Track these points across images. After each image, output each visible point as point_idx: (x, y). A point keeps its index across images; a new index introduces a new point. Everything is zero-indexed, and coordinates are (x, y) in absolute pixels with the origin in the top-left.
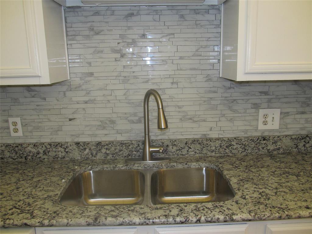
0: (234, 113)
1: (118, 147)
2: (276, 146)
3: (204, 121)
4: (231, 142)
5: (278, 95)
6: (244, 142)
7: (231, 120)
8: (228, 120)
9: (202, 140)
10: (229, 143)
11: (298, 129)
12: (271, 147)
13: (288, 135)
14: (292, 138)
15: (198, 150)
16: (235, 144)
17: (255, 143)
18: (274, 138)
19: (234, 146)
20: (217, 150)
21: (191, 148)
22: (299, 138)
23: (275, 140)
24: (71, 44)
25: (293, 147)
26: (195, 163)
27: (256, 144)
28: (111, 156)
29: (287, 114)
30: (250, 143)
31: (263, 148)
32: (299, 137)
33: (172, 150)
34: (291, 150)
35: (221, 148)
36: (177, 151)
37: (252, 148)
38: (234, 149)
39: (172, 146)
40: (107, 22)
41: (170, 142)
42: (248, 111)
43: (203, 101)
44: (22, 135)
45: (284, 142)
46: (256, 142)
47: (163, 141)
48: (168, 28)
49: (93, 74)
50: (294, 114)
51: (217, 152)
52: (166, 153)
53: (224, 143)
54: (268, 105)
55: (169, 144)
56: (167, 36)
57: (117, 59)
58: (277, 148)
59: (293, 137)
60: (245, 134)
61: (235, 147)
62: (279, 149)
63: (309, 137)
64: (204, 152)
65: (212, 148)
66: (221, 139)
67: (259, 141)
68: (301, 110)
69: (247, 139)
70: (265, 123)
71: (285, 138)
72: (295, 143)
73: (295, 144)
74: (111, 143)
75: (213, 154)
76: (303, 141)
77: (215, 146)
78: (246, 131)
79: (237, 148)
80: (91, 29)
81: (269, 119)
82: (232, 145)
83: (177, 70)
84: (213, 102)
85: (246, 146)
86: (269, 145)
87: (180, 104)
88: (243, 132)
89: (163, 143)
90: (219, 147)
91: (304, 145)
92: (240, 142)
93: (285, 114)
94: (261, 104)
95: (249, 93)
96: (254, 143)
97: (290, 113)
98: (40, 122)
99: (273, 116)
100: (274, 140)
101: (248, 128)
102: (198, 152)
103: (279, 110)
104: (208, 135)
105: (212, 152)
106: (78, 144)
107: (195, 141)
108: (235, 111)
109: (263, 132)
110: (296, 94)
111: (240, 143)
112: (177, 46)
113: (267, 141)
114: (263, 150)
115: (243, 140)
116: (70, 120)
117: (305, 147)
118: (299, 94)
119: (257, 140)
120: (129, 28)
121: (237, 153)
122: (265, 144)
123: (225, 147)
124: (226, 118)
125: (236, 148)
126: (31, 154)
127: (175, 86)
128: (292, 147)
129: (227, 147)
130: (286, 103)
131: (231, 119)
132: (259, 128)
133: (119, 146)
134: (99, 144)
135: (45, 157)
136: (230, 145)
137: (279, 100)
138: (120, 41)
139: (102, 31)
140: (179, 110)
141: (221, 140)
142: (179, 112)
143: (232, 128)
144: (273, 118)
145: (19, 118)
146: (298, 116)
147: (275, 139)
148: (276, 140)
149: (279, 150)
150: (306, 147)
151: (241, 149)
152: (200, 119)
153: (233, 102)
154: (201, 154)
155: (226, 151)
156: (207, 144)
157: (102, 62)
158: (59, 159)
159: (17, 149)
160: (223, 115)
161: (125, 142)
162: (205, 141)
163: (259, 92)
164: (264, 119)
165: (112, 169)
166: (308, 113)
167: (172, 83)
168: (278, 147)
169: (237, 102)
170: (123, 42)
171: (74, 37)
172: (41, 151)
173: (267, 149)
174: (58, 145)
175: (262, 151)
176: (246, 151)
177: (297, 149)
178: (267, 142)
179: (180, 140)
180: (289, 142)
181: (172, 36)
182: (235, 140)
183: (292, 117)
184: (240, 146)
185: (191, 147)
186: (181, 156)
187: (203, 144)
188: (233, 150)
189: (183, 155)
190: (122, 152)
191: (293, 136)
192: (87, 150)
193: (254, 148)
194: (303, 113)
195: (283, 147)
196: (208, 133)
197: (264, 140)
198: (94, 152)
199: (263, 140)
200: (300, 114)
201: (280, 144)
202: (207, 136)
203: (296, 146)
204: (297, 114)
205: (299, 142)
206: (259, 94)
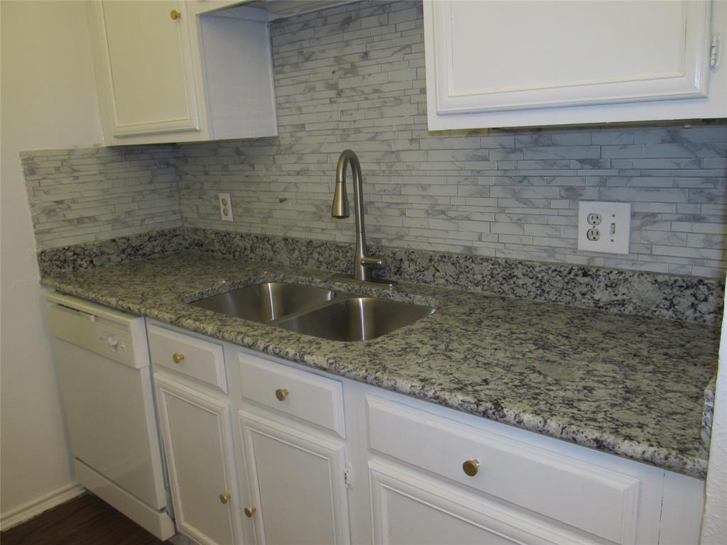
0: (525, 206)
1: (333, 252)
2: (616, 295)
3: (467, 219)
4: (513, 268)
5: (625, 170)
6: (539, 273)
7: (519, 222)
8: (514, 221)
9: (458, 257)
10: (508, 270)
11: (685, 262)
12: (603, 296)
13: (648, 273)
14: (656, 281)
15: (451, 276)
16: (520, 275)
17: (563, 279)
18: (608, 274)
19: (518, 278)
20: (486, 282)
21: (438, 271)
22: (677, 284)
23: (612, 279)
24: (278, 80)
25: (662, 306)
26: (419, 297)
27: (567, 283)
28: (325, 266)
29: (652, 218)
30: (553, 277)
31: (584, 294)
32: (676, 281)
33: (409, 269)
34: (655, 311)
35: (494, 279)
36: (416, 272)
37: (557, 289)
38: (518, 286)
39: (408, 262)
40: (318, 39)
41: (405, 253)
42: (554, 204)
43: (464, 178)
44: (232, 220)
45: (636, 287)
46: (566, 276)
47: (395, 250)
48: (402, 36)
49: (304, 127)
50: (671, 221)
51: (486, 288)
52: (400, 275)
53: (499, 270)
54: (600, 194)
55: (405, 257)
56: (399, 51)
57: (333, 100)
58: (617, 301)
59: (660, 279)
60: (549, 256)
61: (520, 282)
62: (623, 303)
63: (706, 285)
64: (462, 283)
65: (475, 277)
66: (491, 260)
67: (572, 276)
68: (690, 209)
69: (546, 267)
70: (593, 235)
71: (639, 278)
72: (665, 295)
73: (665, 299)
74: (324, 244)
75: (478, 290)
76: (688, 292)
77: (482, 274)
78: (552, 250)
79: (526, 284)
80: (300, 53)
81: (604, 228)
82: (514, 276)
83: (419, 115)
84: (481, 181)
85: (545, 283)
86: (598, 291)
87: (425, 181)
88: (545, 251)
89: (394, 254)
90: (490, 277)
91: (693, 305)
92: (530, 272)
93: (646, 218)
94: (583, 190)
95: (555, 163)
96: (560, 278)
97: (659, 217)
98: (249, 202)
99: (613, 220)
100: (610, 279)
101: (555, 243)
102: (451, 280)
103: (628, 205)
104: (476, 248)
105: (477, 284)
106: (285, 239)
107: (445, 257)
108: (526, 202)
109: (593, 258)
110: (676, 167)
111: (531, 275)
112: (417, 68)
113: (593, 278)
114: (584, 300)
115: (537, 269)
116: (281, 201)
117: (695, 309)
118: (682, 167)
119: (569, 273)
120: (347, 43)
121: (525, 297)
122: (587, 285)
123: (501, 279)
124: (509, 217)
125: (523, 285)
126: (239, 250)
127: (415, 146)
128: (656, 303)
129: (504, 279)
130: (648, 189)
131: (519, 220)
132: (580, 247)
133: (334, 250)
134: (310, 243)
135: (252, 255)
136: (510, 275)
137: (629, 180)
138: (336, 68)
139: (313, 53)
140: (425, 193)
141: (492, 262)
142: (424, 197)
143: (521, 240)
144: (613, 224)
145: (229, 194)
146: (685, 226)
147: (612, 276)
148: (616, 279)
149: (623, 305)
150: (700, 312)
151: (534, 290)
152: (460, 214)
153: (520, 182)
154: (457, 286)
155: (502, 287)
156: (467, 267)
157: (315, 106)
158: (266, 261)
159: (225, 239)
160: (502, 210)
161: (342, 244)
162: (463, 260)
163: (577, 160)
164: (591, 227)
165: (308, 284)
166: (713, 221)
167: (412, 140)
168: (620, 297)
169: (528, 181)
170: (340, 69)
171: (281, 68)
172: (248, 246)
173: (592, 298)
174: (265, 239)
175: (580, 301)
176: (546, 295)
177: (674, 311)
178: (591, 280)
179: (422, 253)
180: (648, 291)
181: (408, 50)
182: (520, 266)
183: (666, 226)
184: (531, 281)
185: (439, 268)
186: (423, 284)
187: (460, 266)
188: (517, 288)
189: (426, 282)
190: (338, 261)
191: (661, 277)
192: (297, 252)
193: (564, 292)
194: (697, 219)
195: (634, 301)
196: (475, 244)
197: (585, 275)
198: (305, 256)
199: (581, 275)
200: (689, 221)
201: (626, 291)
202: (473, 250)
203: (668, 303)
204: (679, 220)
205: (679, 293)
206: (578, 165)
